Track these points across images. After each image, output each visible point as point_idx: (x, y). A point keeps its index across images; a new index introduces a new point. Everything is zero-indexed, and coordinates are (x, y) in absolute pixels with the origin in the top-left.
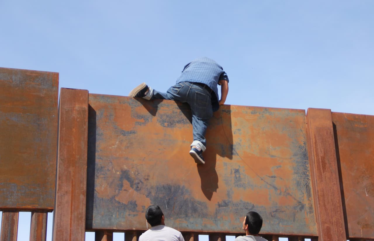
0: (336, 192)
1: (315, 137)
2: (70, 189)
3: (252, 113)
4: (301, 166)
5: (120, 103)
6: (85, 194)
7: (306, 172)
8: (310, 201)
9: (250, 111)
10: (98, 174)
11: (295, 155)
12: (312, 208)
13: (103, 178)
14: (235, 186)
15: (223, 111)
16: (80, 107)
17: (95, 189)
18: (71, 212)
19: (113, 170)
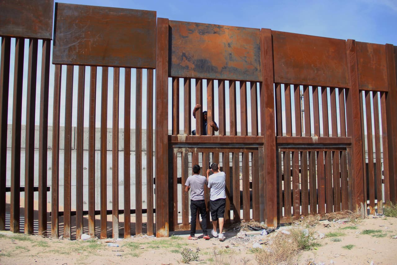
1: (264, 40)
2: (162, 60)
4: (257, 53)
6: (168, 62)
7: (259, 55)
8: (260, 67)
9: (237, 29)
10: (173, 54)
11: (255, 48)
12: (261, 70)
13: (175, 56)
15: (225, 28)
16: (165, 26)
17: (172, 60)
18: (162, 69)
19: (179, 53)
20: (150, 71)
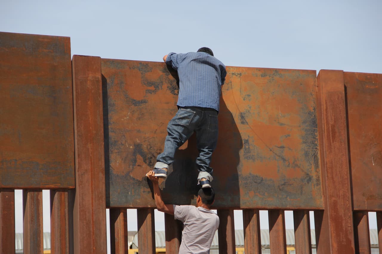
0: (345, 163)
1: (326, 103)
2: (90, 167)
3: (262, 76)
4: (310, 134)
5: (130, 68)
6: (104, 172)
7: (315, 141)
8: (318, 173)
9: (260, 73)
10: (112, 148)
11: (304, 122)
12: (319, 180)
13: (117, 153)
14: (245, 158)
15: (233, 74)
16: (93, 76)
17: (110, 165)
18: (92, 191)
19: (127, 144)
20: (61, 196)
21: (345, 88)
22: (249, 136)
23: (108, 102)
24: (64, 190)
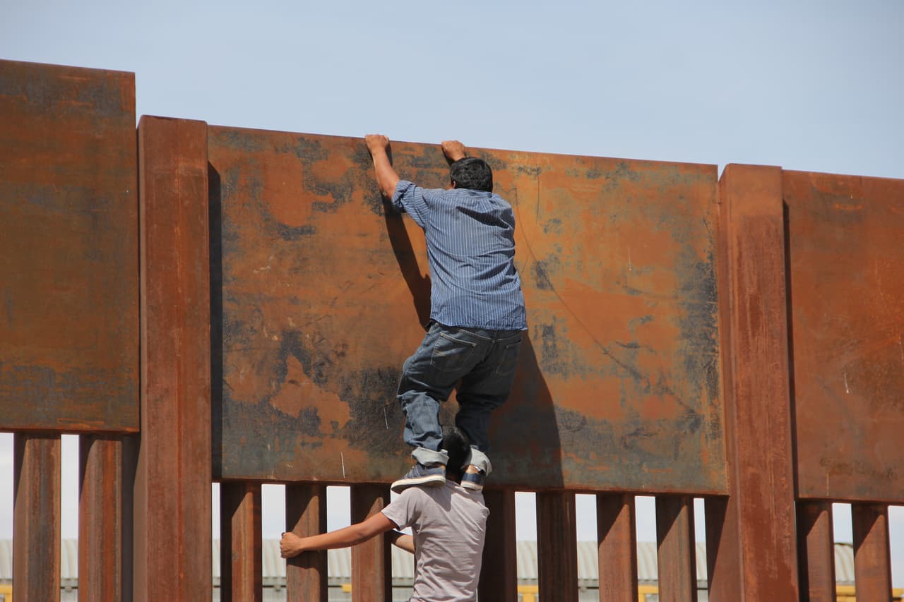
0: (780, 386)
1: (739, 244)
3: (589, 176)
4: (698, 316)
5: (277, 150)
6: (209, 394)
7: (711, 334)
8: (716, 407)
9: (584, 169)
10: (230, 340)
11: (687, 288)
12: (718, 424)
13: (240, 350)
14: (544, 370)
15: (520, 169)
16: (187, 167)
17: (224, 378)
18: (180, 441)
19: (264, 330)
20: (105, 448)
21: (786, 208)
22: (554, 318)
23: (223, 230)
24: (112, 435)
